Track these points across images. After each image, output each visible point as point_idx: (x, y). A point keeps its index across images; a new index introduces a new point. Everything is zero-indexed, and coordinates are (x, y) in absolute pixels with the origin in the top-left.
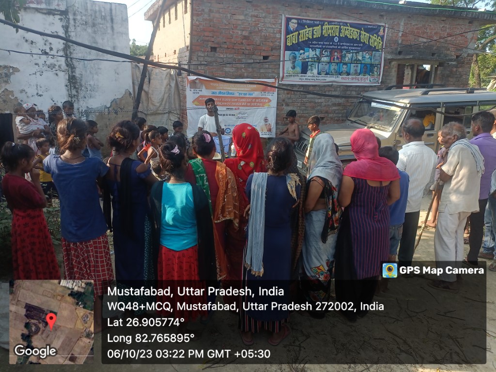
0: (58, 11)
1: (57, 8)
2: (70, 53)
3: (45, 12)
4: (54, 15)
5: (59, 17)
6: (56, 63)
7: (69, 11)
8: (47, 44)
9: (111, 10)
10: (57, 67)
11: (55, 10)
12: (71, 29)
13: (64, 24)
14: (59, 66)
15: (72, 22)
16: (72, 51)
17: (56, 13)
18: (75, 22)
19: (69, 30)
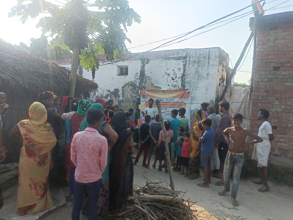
0: (182, 57)
1: (181, 56)
2: (185, 79)
3: (177, 58)
4: (180, 59)
5: (182, 60)
6: (177, 84)
7: (188, 56)
8: (175, 75)
9: (209, 52)
10: (177, 87)
11: (181, 57)
12: (187, 65)
13: (184, 64)
14: (178, 86)
15: (188, 62)
16: (185, 78)
17: (181, 58)
18: (189, 62)
19: (186, 66)
